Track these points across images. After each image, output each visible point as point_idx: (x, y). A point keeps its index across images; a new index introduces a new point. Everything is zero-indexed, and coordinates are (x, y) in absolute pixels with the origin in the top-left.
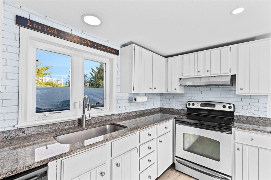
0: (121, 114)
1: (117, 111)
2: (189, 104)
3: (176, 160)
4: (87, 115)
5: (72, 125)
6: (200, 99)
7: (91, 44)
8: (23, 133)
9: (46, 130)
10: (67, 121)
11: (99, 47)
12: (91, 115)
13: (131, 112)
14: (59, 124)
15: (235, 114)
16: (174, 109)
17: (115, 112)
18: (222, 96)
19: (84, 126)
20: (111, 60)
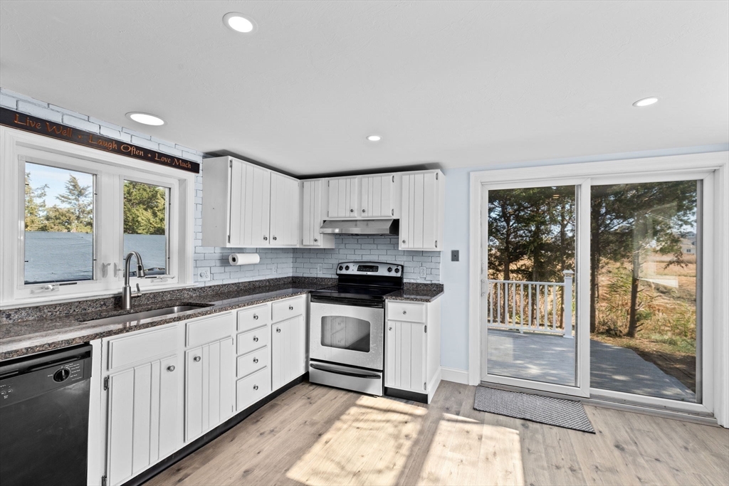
0: (204, 287)
1: (195, 282)
2: (341, 268)
3: (312, 365)
4: (134, 289)
5: (101, 306)
6: (358, 258)
7: (142, 153)
8: (7, 318)
9: (50, 313)
10: (91, 298)
11: (156, 159)
12: (141, 289)
13: (225, 285)
14: (77, 304)
15: (405, 281)
16: (316, 278)
17: (190, 283)
18: (389, 252)
19: (128, 307)
20: (182, 182)
